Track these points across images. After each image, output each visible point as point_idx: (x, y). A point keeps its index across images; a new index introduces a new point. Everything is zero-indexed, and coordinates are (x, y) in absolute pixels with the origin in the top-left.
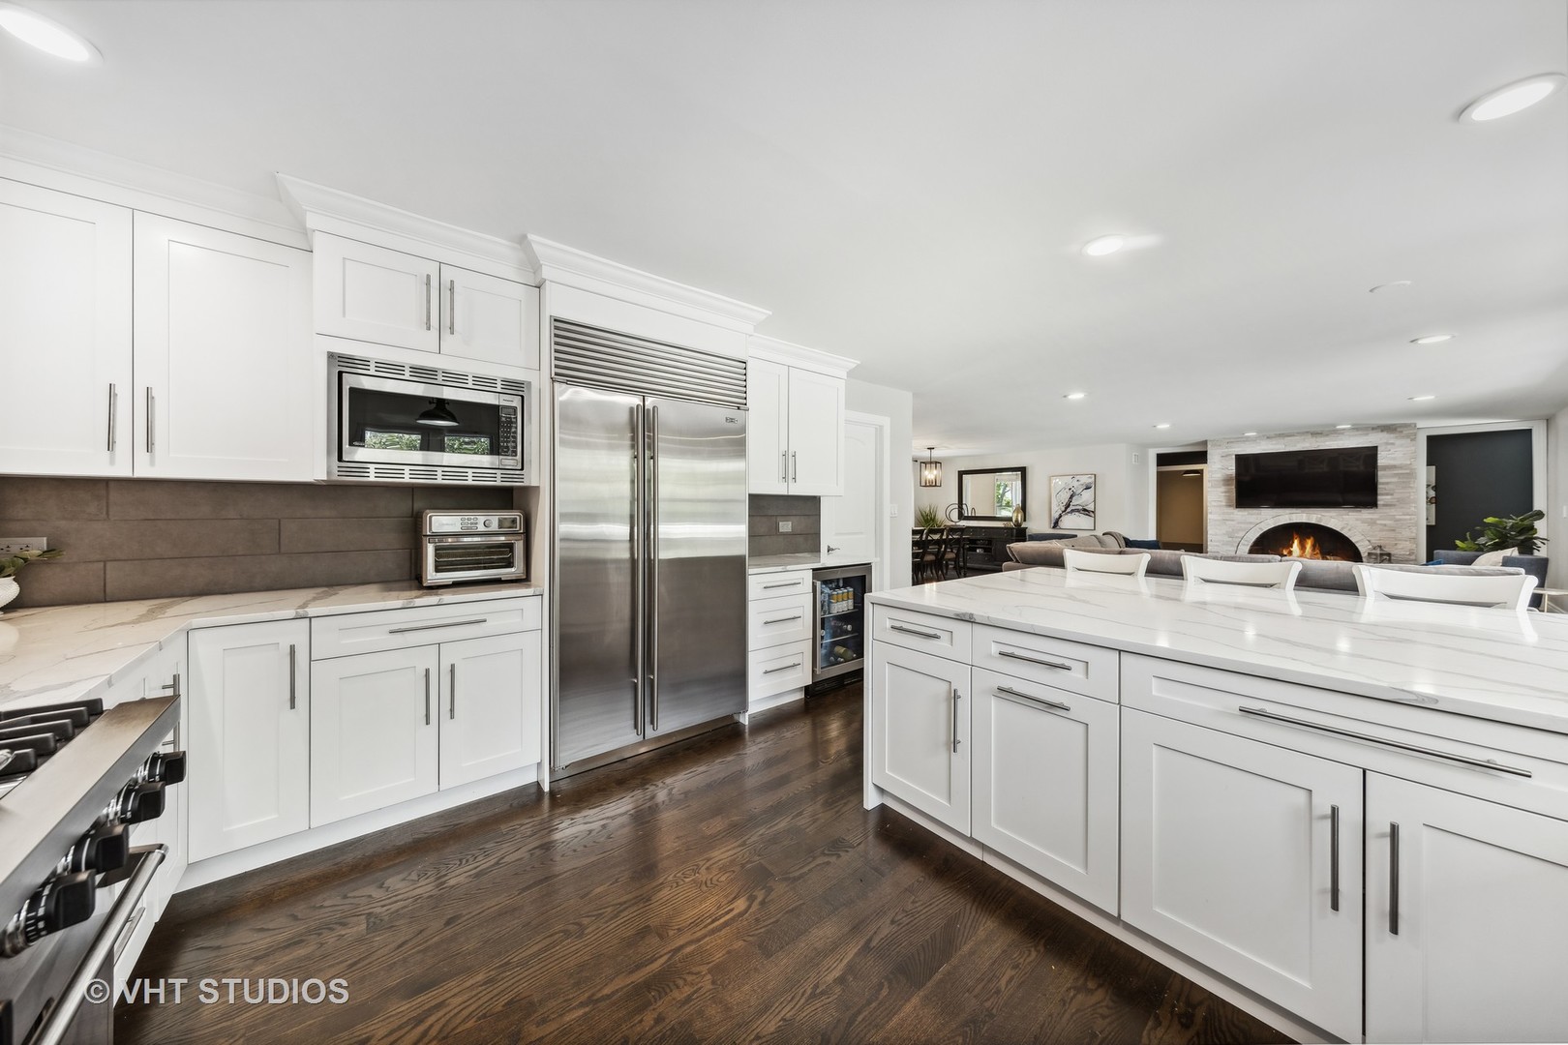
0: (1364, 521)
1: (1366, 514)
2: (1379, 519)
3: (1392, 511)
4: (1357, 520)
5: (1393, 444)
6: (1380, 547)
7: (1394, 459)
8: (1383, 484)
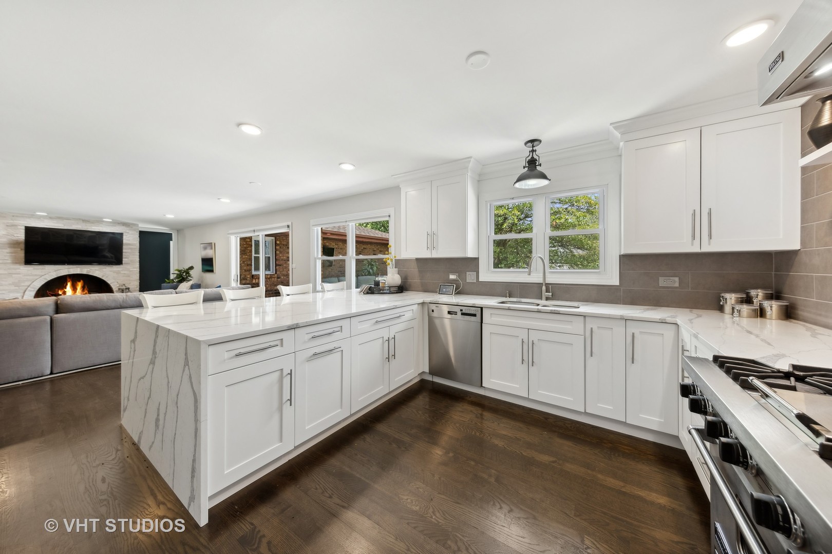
0: (114, 272)
1: (115, 268)
2: (122, 271)
3: (128, 267)
4: (111, 271)
5: (128, 233)
6: (124, 285)
7: (129, 240)
8: (126, 252)
